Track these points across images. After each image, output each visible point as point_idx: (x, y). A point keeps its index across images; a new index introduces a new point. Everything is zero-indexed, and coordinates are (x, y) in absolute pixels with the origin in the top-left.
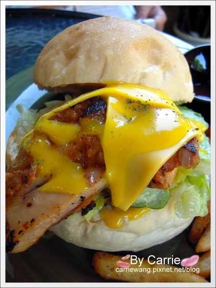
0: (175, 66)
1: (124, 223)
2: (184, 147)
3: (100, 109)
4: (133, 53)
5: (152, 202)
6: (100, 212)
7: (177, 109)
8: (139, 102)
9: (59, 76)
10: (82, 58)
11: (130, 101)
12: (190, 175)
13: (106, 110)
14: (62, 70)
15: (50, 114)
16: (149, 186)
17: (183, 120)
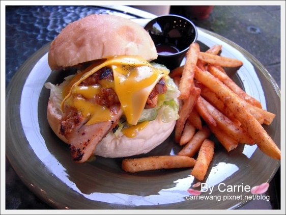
0: (143, 40)
1: (136, 133)
2: (158, 83)
3: (109, 73)
4: (118, 38)
5: (149, 118)
6: (122, 131)
7: (150, 65)
8: (129, 65)
9: (75, 59)
10: (88, 45)
11: (123, 66)
12: (166, 101)
13: (112, 73)
14: (76, 55)
15: (79, 82)
16: (145, 108)
17: (154, 70)
